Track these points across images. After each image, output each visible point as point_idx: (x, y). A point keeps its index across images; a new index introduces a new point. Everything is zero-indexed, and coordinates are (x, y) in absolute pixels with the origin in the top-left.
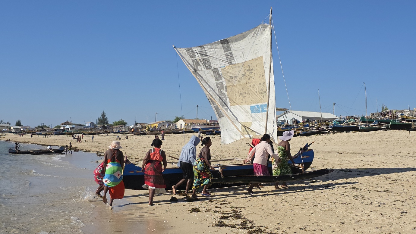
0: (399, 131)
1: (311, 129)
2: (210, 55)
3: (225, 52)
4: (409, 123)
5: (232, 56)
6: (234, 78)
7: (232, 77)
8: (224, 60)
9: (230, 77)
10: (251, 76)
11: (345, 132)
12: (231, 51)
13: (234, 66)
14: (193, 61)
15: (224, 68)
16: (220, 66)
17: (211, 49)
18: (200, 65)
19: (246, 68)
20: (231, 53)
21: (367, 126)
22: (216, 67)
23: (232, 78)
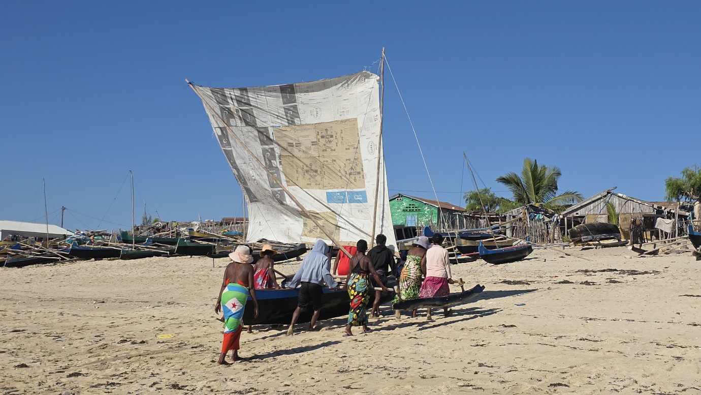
0: (191, 257)
1: (27, 254)
2: (257, 105)
3: (284, 103)
4: (208, 244)
5: (296, 111)
6: (296, 146)
7: (292, 144)
8: (280, 115)
9: (289, 143)
10: (330, 146)
11: (93, 259)
12: (295, 104)
13: (298, 128)
14: (222, 109)
15: (279, 128)
16: (272, 124)
17: (259, 96)
18: (234, 117)
19: (320, 133)
20: (295, 107)
21: (133, 249)
22: (265, 125)
23: (293, 146)
